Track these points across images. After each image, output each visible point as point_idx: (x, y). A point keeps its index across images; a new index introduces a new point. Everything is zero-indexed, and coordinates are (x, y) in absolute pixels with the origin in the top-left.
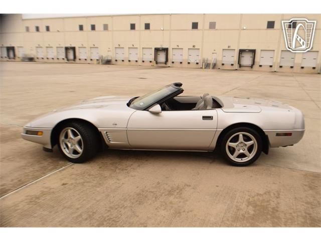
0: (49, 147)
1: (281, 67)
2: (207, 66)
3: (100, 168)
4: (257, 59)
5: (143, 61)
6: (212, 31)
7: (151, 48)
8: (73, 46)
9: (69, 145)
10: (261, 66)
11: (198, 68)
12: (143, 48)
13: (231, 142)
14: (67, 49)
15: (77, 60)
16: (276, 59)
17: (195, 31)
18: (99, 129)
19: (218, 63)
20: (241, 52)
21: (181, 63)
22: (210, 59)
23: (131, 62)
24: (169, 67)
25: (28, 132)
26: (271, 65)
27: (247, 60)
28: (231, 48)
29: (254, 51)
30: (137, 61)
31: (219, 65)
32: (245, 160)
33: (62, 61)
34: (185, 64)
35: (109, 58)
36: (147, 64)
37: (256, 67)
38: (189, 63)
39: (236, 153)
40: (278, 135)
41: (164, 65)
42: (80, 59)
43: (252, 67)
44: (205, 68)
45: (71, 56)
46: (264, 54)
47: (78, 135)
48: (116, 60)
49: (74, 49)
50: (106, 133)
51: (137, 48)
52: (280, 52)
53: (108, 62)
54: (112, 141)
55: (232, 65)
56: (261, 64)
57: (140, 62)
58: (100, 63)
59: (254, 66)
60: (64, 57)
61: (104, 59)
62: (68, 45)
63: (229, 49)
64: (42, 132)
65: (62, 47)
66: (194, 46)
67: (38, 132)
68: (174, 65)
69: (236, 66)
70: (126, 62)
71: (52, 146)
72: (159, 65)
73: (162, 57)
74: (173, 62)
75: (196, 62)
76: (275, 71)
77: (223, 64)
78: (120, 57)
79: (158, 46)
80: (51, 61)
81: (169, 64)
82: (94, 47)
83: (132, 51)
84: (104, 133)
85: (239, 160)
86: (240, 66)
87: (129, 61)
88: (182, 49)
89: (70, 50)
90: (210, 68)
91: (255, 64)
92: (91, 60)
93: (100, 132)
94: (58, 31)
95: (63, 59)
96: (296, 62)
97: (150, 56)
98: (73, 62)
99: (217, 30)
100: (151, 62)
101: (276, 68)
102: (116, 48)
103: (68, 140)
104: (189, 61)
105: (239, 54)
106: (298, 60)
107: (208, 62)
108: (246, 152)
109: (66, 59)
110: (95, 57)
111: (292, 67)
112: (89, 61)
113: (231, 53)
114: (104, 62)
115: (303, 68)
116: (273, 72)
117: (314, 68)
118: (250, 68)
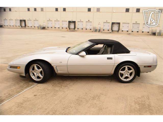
0: (24, 75)
1: (132, 31)
2: (96, 31)
3: (53, 86)
4: (121, 28)
5: (62, 28)
6: (98, 13)
7: (67, 21)
8: (24, 19)
9: (35, 74)
10: (122, 31)
11: (91, 32)
12: (62, 21)
13: (121, 70)
14: (21, 21)
15: (27, 27)
16: (130, 28)
17: (89, 12)
18: (52, 65)
19: (101, 29)
20: (113, 23)
21: (82, 29)
22: (97, 27)
23: (56, 28)
24: (76, 31)
25: (11, 67)
26: (128, 30)
27: (116, 28)
28: (108, 22)
29: (119, 24)
30: (59, 28)
31: (102, 30)
32: (128, 80)
33: (19, 27)
34: (84, 30)
35: (44, 26)
36: (65, 29)
37: (120, 31)
38: (86, 29)
39: (124, 76)
40: (145, 67)
41: (73, 30)
42: (28, 26)
43: (118, 31)
44: (95, 32)
45: (23, 25)
46: (124, 25)
47: (40, 68)
48: (48, 27)
49: (25, 21)
50: (56, 67)
51: (59, 21)
52: (132, 24)
53: (44, 28)
54: (59, 71)
55: (108, 30)
56: (122, 30)
57: (61, 28)
58: (40, 29)
59: (119, 31)
60: (19, 25)
61: (41, 26)
62: (22, 19)
63: (107, 22)
64: (20, 67)
65: (18, 20)
66: (89, 20)
67: (17, 67)
68: (79, 30)
69: (110, 31)
70: (53, 28)
71: (26, 75)
72: (71, 30)
73: (72, 26)
74: (78, 29)
75: (90, 29)
76: (130, 34)
77: (104, 30)
78: (50, 26)
79: (71, 20)
80: (12, 27)
81: (76, 29)
82: (36, 20)
83: (56, 22)
84: (55, 67)
85: (125, 80)
86: (112, 31)
87: (55, 28)
88: (83, 22)
89: (23, 22)
90: (97, 32)
92: (35, 27)
93: (53, 67)
94: (16, 11)
95: (19, 26)
96: (139, 29)
97: (66, 25)
98: (24, 28)
99: (100, 12)
100: (66, 28)
101: (130, 32)
102: (48, 21)
103: (34, 71)
104: (87, 28)
105: (112, 25)
106: (141, 28)
107: (96, 29)
108: (129, 76)
109: (20, 26)
110: (37, 25)
111: (138, 32)
112: (33, 27)
113: (108, 24)
114: (41, 28)
115: (143, 32)
116: (128, 34)
117: (148, 32)
118: (117, 32)
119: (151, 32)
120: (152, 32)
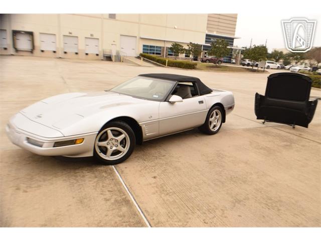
1: (65, 53)
4: (37, 43)
10: (42, 51)
16: (59, 45)
20: (15, 33)
26: (54, 50)
27: (24, 43)
29: (31, 34)
37: (37, 52)
43: (32, 51)
46: (44, 38)
52: (62, 37)
55: (5, 49)
56: (42, 49)
59: (35, 52)
69: (11, 51)
76: (60, 58)
86: (16, 50)
91: (36, 48)
96: (79, 48)
101: (60, 54)
105: (13, 36)
106: (82, 46)
111: (77, 53)
113: (2, 34)
115: (87, 54)
116: (58, 58)
117: (97, 55)
118: (29, 54)
119: (102, 54)
120: (104, 54)
